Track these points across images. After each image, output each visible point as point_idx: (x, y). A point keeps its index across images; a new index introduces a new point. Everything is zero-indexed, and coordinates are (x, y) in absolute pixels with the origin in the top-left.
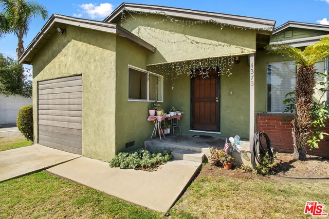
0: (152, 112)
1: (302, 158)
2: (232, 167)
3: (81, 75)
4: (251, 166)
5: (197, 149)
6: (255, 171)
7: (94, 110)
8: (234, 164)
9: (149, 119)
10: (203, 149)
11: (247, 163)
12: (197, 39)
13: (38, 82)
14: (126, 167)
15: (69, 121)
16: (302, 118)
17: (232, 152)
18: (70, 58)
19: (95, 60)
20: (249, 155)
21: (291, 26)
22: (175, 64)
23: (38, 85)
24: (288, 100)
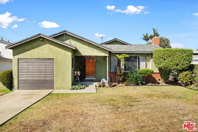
0: (76, 72)
1: (119, 83)
2: (103, 87)
3: (54, 59)
4: (108, 86)
5: (92, 83)
6: (109, 87)
7: (61, 72)
8: (104, 86)
9: (75, 75)
10: (94, 83)
11: (107, 85)
12: (93, 49)
13: (18, 59)
14: (77, 89)
15: (45, 77)
16: (118, 73)
17: (103, 83)
18: (46, 51)
19: (61, 54)
20: (107, 83)
21: (116, 40)
22: (85, 56)
23: (18, 60)
24: (115, 68)
